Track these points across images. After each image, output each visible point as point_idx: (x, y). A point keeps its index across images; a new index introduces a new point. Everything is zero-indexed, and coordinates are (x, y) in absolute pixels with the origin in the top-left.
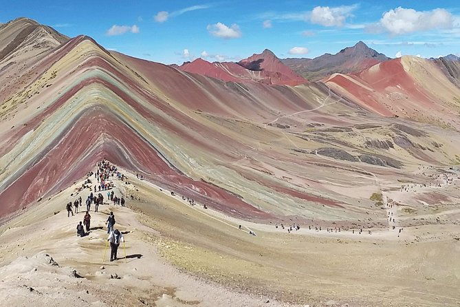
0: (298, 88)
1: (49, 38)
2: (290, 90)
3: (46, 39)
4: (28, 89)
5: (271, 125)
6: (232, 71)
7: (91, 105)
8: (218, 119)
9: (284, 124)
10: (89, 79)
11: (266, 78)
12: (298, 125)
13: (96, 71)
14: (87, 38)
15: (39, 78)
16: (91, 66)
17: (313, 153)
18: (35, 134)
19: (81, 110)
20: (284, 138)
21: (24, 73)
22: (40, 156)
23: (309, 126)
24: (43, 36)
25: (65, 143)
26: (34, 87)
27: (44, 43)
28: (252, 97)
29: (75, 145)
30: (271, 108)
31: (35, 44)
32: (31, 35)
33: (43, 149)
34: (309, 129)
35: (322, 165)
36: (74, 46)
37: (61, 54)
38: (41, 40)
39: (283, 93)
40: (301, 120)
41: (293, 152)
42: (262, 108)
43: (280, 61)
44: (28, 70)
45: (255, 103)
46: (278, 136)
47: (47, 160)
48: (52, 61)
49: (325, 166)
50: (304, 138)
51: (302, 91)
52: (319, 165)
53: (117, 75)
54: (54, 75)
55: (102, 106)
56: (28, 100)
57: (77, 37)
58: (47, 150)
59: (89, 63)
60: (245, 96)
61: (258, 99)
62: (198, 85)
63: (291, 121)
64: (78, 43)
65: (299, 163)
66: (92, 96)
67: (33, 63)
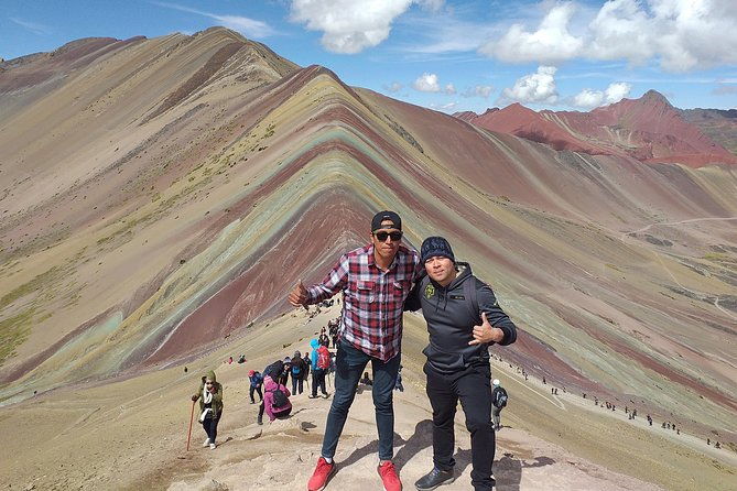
0: (703, 173)
1: (262, 65)
2: (686, 175)
3: (256, 66)
4: (229, 152)
5: (634, 235)
6: (574, 127)
7: (329, 185)
8: (535, 216)
9: (661, 238)
10: (326, 144)
11: (643, 144)
12: (692, 243)
13: (339, 130)
14: (324, 70)
15: (246, 134)
16: (331, 120)
17: (710, 301)
18: (242, 226)
19: (313, 192)
20: (654, 264)
21: (222, 123)
22: (251, 261)
23: (716, 249)
24: (252, 61)
25: (288, 243)
26: (238, 150)
27: (254, 73)
28: (605, 181)
29: (303, 246)
30: (640, 205)
31: (238, 75)
32: (233, 60)
33: (254, 249)
34: (713, 254)
35: (719, 328)
36: (302, 84)
37: (283, 97)
38: (249, 68)
39: (670, 178)
40: (698, 235)
41: (667, 291)
42: (623, 203)
43: (679, 113)
44: (229, 119)
45: (609, 192)
46: (644, 258)
47: (260, 268)
48: (266, 107)
49: (726, 330)
50: (698, 270)
51: (714, 179)
52: (713, 326)
53: (371, 138)
54: (271, 132)
55: (346, 189)
56: (229, 170)
57: (309, 68)
58: (260, 253)
59: (328, 116)
60: (592, 179)
61: (617, 187)
62: (507, 153)
63: (679, 233)
64: (309, 79)
65: (671, 314)
66: (332, 170)
67: (236, 109)
